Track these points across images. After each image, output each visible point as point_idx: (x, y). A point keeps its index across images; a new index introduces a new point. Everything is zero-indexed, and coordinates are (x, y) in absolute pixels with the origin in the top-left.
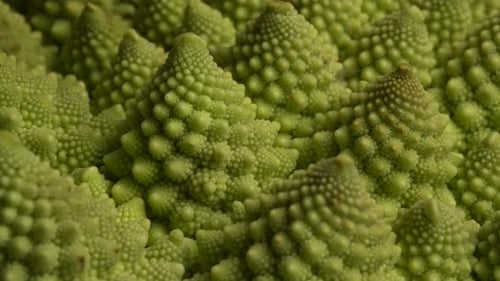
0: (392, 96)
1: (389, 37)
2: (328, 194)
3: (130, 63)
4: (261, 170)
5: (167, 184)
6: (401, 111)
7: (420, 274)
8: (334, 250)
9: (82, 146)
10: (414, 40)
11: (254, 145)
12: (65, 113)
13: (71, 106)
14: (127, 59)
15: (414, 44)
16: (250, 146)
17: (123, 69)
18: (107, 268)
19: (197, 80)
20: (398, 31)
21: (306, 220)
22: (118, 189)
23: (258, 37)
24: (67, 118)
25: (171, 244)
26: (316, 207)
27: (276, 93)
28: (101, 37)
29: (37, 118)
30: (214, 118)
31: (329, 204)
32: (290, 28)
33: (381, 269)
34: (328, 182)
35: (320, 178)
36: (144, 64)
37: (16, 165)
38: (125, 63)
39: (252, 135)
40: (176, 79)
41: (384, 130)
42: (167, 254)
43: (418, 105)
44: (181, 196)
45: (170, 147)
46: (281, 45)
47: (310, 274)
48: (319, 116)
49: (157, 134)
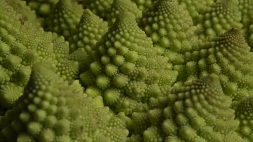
0: (230, 43)
1: (220, 13)
2: (206, 94)
3: (88, 27)
4: (161, 82)
5: (114, 88)
6: (234, 51)
7: (248, 135)
8: (208, 123)
9: (69, 69)
10: (234, 15)
11: (158, 68)
12: (58, 53)
13: (61, 49)
14: (86, 24)
15: (234, 16)
16: (155, 69)
17: (84, 29)
18: (93, 132)
19: (131, 35)
20: (225, 10)
21: (194, 107)
22: (89, 91)
23: (157, 13)
24: (59, 55)
25: (119, 119)
26: (200, 100)
27: (166, 42)
28: (69, 13)
29: (46, 55)
30: (139, 55)
31: (207, 99)
32: (174, 8)
33: (230, 132)
34: (206, 87)
35: (202, 86)
36: (95, 27)
37: (49, 79)
38: (85, 26)
39: (157, 64)
40: (120, 35)
41: (225, 61)
42: (118, 125)
43: (242, 48)
44: (122, 95)
45: (116, 70)
46: (169, 17)
47: (196, 135)
48: (188, 54)
49: (110, 63)
